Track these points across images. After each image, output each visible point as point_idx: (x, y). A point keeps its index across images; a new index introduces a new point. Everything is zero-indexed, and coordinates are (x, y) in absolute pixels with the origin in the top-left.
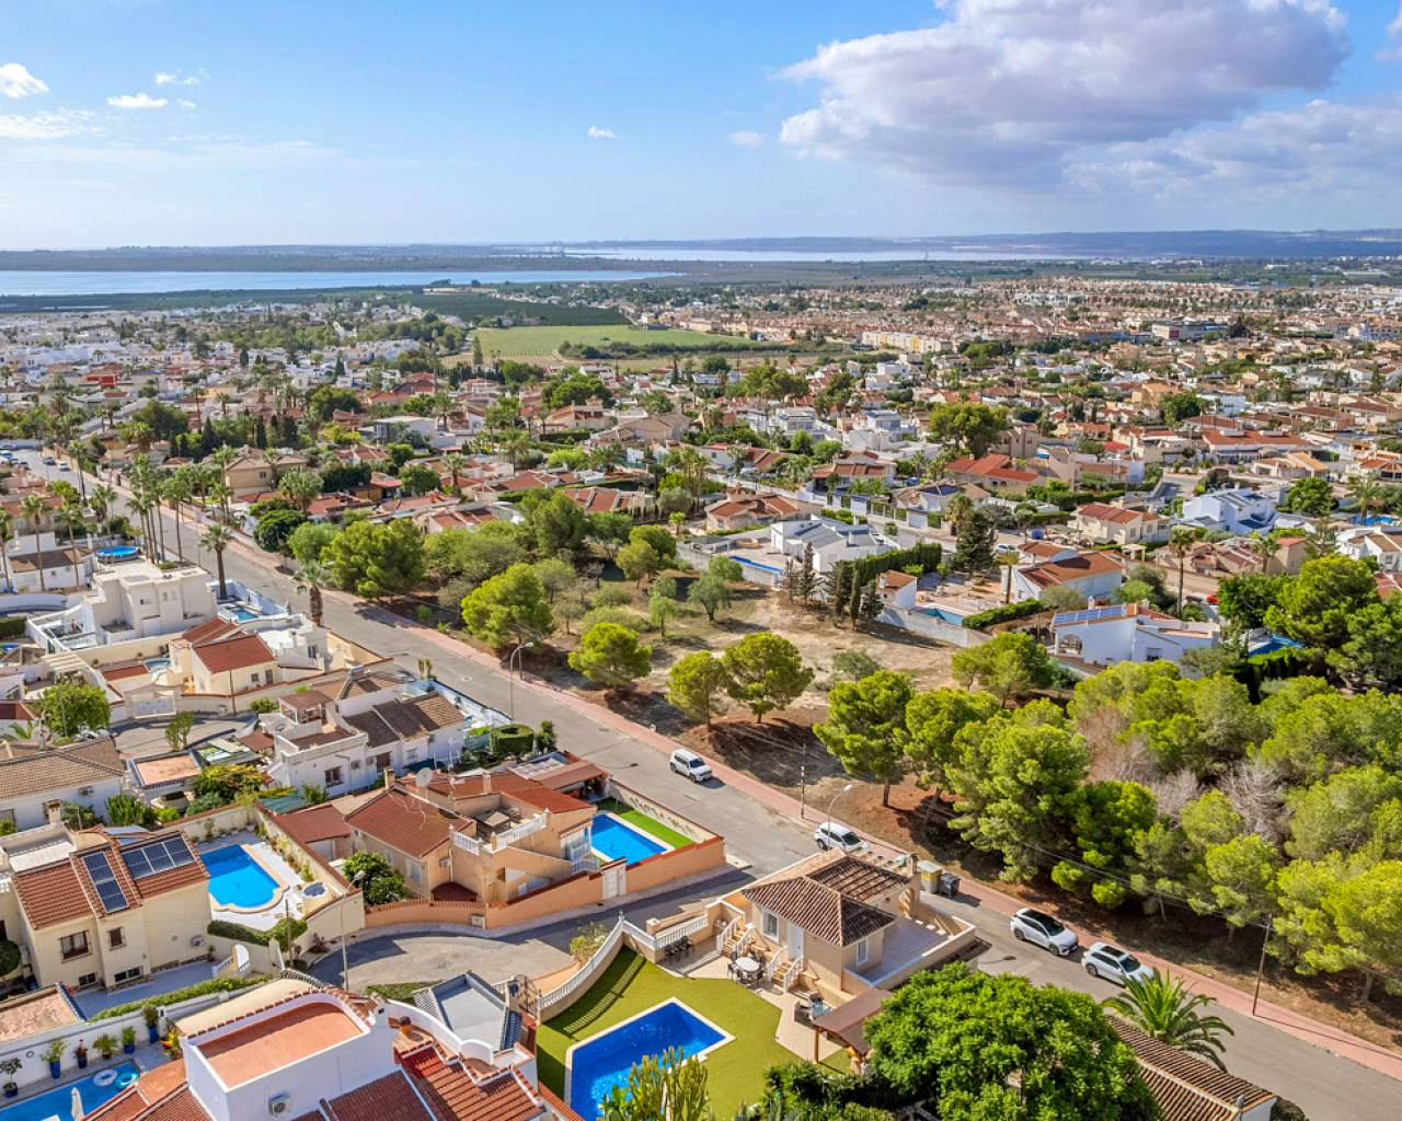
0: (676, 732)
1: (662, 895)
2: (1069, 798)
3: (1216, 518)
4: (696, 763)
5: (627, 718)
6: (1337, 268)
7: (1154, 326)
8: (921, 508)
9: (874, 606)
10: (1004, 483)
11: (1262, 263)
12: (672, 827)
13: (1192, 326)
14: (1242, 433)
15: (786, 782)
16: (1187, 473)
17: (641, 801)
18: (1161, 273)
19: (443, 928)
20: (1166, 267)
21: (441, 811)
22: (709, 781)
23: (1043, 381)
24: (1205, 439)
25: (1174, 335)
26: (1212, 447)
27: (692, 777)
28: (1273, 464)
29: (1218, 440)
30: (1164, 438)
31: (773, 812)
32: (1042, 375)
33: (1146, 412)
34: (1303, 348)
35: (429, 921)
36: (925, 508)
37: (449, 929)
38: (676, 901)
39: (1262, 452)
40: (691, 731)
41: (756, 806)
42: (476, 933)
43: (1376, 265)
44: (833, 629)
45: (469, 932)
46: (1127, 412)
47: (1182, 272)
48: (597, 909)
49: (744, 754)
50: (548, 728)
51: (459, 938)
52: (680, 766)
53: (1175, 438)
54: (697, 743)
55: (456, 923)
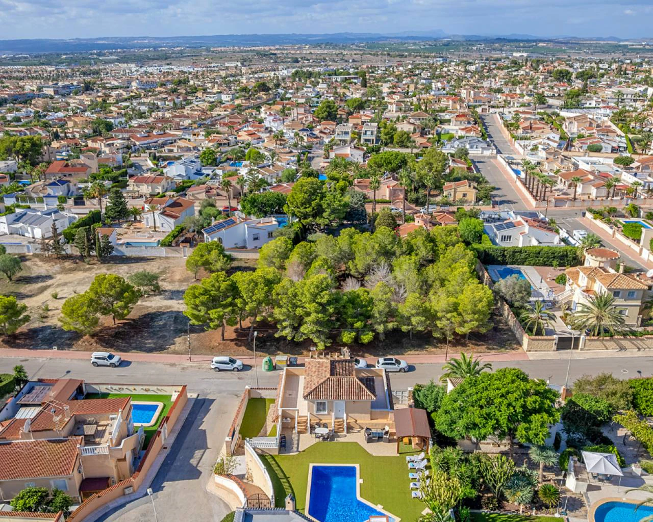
0: (70, 346)
1: (183, 427)
2: (342, 303)
3: (184, 174)
4: (111, 357)
5: (29, 349)
6: (95, 56)
7: (44, 89)
8: (49, 194)
9: (108, 248)
10: (70, 175)
11: (59, 55)
12: (145, 393)
13: (64, 87)
14: (147, 135)
15: (160, 348)
16: (135, 156)
17: (115, 387)
18: (11, 62)
19: (112, 506)
20: (12, 59)
21: (49, 441)
22: (123, 364)
23: (11, 121)
24: (132, 140)
25: (56, 92)
26: (137, 143)
27: (113, 365)
28: (175, 146)
29: (138, 139)
30: (115, 141)
31: (173, 365)
32: (9, 118)
33: (86, 131)
34: (124, 93)
35: (100, 507)
36: (52, 194)
37: (115, 504)
38: (193, 428)
39: (160, 142)
40: (80, 342)
41: (160, 366)
42: (133, 498)
43: (111, 54)
44: (88, 266)
45: (128, 499)
46: (77, 132)
47: (22, 61)
48: (167, 451)
49: (120, 343)
50: (20, 370)
51: (128, 506)
52: (100, 362)
53: (119, 141)
54: (89, 347)
55: (114, 499)
